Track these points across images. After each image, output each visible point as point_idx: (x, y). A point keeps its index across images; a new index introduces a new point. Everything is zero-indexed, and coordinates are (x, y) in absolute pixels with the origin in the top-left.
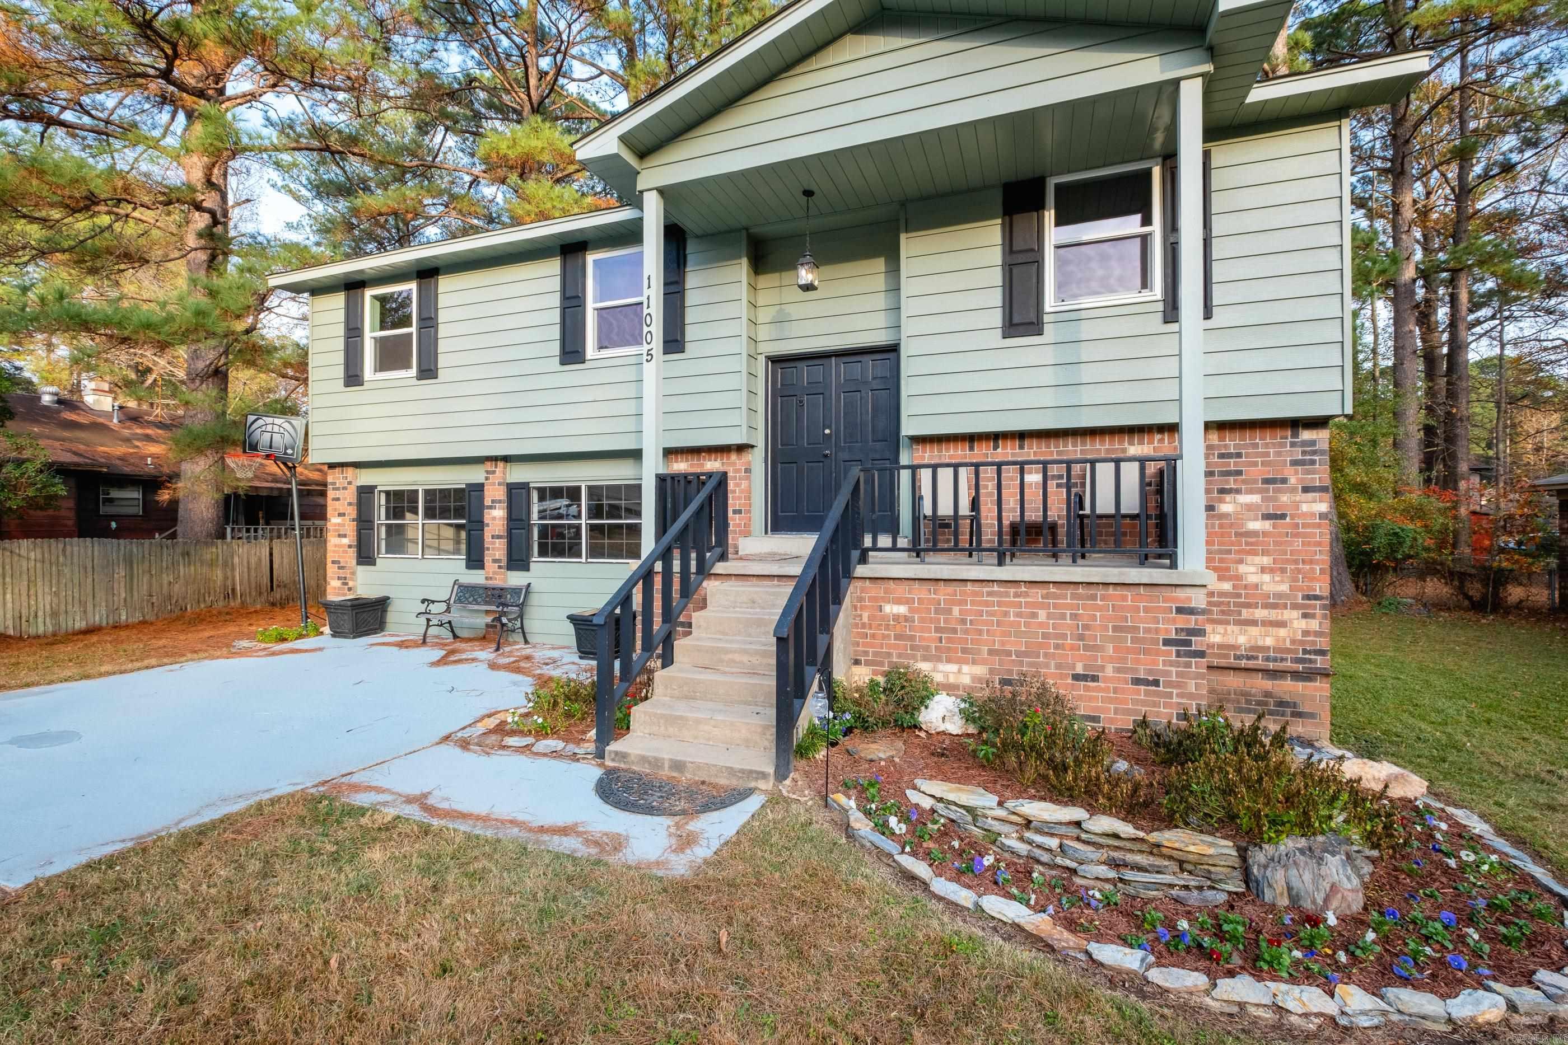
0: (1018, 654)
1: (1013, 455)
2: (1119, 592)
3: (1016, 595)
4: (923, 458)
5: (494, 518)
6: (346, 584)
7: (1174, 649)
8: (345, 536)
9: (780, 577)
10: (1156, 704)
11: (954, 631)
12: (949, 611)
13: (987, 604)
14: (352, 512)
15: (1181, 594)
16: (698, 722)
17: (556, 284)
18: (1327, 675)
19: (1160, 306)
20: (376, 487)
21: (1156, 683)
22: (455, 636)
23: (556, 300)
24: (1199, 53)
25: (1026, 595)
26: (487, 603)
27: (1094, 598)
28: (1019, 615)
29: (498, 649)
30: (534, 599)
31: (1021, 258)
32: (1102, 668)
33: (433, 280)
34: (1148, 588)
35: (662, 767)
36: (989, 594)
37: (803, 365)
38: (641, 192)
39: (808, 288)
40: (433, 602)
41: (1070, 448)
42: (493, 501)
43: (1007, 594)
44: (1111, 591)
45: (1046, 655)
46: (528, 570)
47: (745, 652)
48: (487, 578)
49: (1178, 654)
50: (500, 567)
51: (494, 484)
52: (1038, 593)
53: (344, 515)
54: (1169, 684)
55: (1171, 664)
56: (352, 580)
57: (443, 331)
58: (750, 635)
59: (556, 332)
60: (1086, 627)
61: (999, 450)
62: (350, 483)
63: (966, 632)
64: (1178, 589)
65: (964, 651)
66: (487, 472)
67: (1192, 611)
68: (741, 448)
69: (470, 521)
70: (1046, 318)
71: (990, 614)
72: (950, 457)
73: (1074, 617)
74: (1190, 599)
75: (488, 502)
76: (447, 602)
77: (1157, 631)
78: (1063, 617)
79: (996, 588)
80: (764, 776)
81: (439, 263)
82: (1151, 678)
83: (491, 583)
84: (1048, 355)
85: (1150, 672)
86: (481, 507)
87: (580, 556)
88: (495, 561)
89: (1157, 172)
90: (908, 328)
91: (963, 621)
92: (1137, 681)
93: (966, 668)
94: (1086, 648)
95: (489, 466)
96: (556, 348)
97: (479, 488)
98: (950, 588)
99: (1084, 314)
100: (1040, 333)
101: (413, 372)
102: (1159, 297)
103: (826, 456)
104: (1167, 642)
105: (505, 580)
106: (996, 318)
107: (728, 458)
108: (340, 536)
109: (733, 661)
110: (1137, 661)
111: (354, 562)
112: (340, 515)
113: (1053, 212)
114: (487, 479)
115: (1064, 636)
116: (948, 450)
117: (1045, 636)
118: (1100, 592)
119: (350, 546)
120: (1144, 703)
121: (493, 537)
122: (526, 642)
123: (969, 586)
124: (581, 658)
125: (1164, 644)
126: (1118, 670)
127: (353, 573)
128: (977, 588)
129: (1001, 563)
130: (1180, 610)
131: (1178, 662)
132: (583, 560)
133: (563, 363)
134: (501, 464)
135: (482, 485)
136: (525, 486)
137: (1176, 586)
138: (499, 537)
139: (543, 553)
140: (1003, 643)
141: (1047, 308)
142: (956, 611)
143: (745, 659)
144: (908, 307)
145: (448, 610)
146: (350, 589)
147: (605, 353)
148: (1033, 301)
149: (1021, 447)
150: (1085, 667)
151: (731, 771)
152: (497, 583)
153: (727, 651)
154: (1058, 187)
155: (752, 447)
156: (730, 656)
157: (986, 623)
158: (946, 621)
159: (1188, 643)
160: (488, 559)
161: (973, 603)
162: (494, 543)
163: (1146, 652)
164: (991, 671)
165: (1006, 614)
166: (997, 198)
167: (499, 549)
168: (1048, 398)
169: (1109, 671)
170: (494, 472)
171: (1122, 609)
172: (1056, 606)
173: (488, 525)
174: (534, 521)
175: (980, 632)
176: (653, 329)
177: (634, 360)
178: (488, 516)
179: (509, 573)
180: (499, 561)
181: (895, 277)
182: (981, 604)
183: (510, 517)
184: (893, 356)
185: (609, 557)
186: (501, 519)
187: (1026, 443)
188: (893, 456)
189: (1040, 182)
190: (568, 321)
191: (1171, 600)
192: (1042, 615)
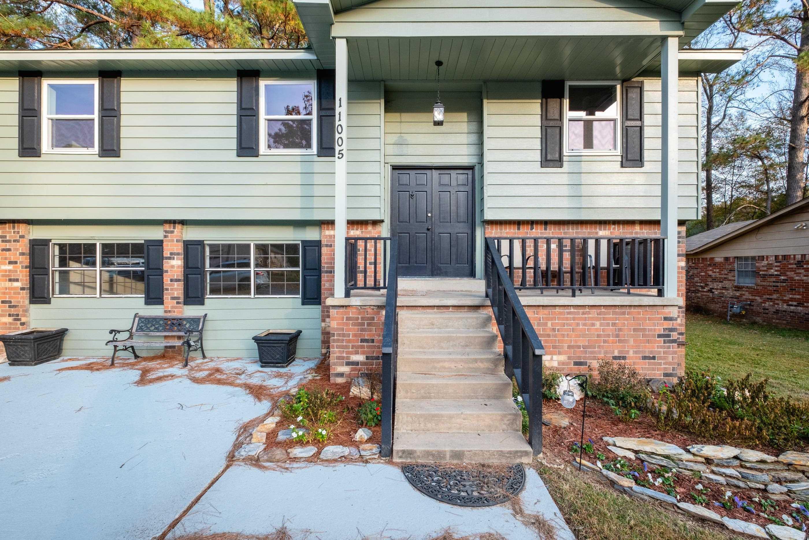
0: (584, 347)
1: (541, 233)
2: (637, 310)
3: (583, 313)
4: (491, 233)
5: (173, 267)
6: (19, 320)
7: (662, 339)
8: (17, 280)
9: (439, 307)
10: (653, 369)
11: (549, 336)
12: (546, 324)
13: (567, 319)
14: (26, 260)
15: (666, 310)
16: (451, 417)
17: (234, 97)
18: (684, 345)
19: (619, 159)
20: (50, 240)
21: (654, 358)
22: (136, 357)
23: (233, 109)
24: (678, 24)
25: (589, 313)
26: (165, 330)
27: (624, 313)
28: (585, 325)
29: (186, 365)
30: (209, 325)
31: (551, 123)
32: (628, 352)
33: (116, 80)
34: (651, 308)
35: (444, 458)
36: (569, 313)
37: (412, 172)
38: (334, 38)
39: (439, 123)
40: (119, 332)
41: (571, 231)
42: (171, 254)
43: (578, 313)
44: (632, 310)
45: (599, 347)
46: (203, 304)
48: (166, 312)
49: (665, 342)
50: (178, 303)
51: (173, 241)
52: (594, 311)
53: (16, 263)
54: (660, 358)
55: (661, 347)
56: (24, 316)
57: (124, 121)
58: (442, 348)
59: (233, 132)
60: (620, 330)
61: (534, 230)
62: (22, 237)
63: (555, 336)
64: (665, 308)
65: (554, 347)
66: (166, 232)
67: (671, 319)
68: (375, 223)
69: (148, 268)
70: (565, 159)
71: (568, 325)
72: (507, 233)
73: (614, 324)
74: (670, 312)
75: (166, 254)
76: (130, 331)
77: (655, 330)
78: (608, 324)
79: (572, 310)
80: (526, 453)
81: (122, 67)
82: (651, 356)
83: (168, 315)
84: (565, 179)
85: (651, 352)
86: (161, 258)
87: (249, 293)
88: (173, 298)
89: (619, 87)
90: (488, 156)
91: (554, 330)
92: (645, 358)
93: (555, 357)
94: (620, 341)
95: (167, 227)
96: (233, 144)
97: (159, 243)
98: (546, 311)
99: (583, 158)
100: (561, 167)
101: (96, 149)
102: (619, 154)
103: (428, 230)
104: (660, 336)
105: (181, 312)
106: (537, 156)
107: (366, 229)
108: (10, 280)
109: (445, 368)
110: (645, 347)
111: (27, 301)
112: (10, 263)
113: (568, 100)
114: (165, 237)
115: (608, 336)
116: (506, 229)
117: (599, 336)
118: (627, 310)
119: (22, 289)
120: (648, 369)
121: (171, 280)
122: (204, 357)
123: (558, 310)
124: (262, 367)
125: (658, 337)
126: (635, 352)
127: (26, 311)
128: (561, 310)
129: (574, 295)
130: (666, 319)
131: (664, 346)
132: (252, 296)
133: (238, 156)
134: (178, 227)
135: (161, 242)
136: (200, 243)
137: (664, 306)
138: (177, 280)
139: (214, 291)
140: (576, 341)
141: (565, 154)
142: (549, 324)
143: (453, 365)
144: (488, 144)
145: (131, 337)
146: (23, 324)
147: (274, 151)
148: (557, 149)
149: (546, 229)
150: (619, 352)
151: (501, 454)
152: (176, 314)
153: (439, 361)
154: (570, 86)
155: (382, 221)
156: (441, 364)
157: (566, 330)
158: (544, 330)
159: (669, 336)
160: (167, 297)
161: (559, 319)
162: (173, 285)
163: (648, 342)
164: (569, 358)
165: (578, 324)
166: (539, 87)
167: (176, 289)
168: (565, 203)
169: (631, 354)
170: (172, 232)
171: (638, 319)
172: (604, 319)
173: (167, 271)
174: (208, 268)
175: (563, 335)
176: (344, 135)
177: (299, 159)
178: (167, 265)
179: (186, 307)
180: (178, 298)
181: (474, 126)
182: (563, 319)
183: (186, 266)
184: (470, 172)
185: (272, 294)
186: (178, 267)
187: (548, 227)
188: (469, 232)
189: (561, 83)
190: (244, 126)
191: (662, 313)
192: (598, 323)
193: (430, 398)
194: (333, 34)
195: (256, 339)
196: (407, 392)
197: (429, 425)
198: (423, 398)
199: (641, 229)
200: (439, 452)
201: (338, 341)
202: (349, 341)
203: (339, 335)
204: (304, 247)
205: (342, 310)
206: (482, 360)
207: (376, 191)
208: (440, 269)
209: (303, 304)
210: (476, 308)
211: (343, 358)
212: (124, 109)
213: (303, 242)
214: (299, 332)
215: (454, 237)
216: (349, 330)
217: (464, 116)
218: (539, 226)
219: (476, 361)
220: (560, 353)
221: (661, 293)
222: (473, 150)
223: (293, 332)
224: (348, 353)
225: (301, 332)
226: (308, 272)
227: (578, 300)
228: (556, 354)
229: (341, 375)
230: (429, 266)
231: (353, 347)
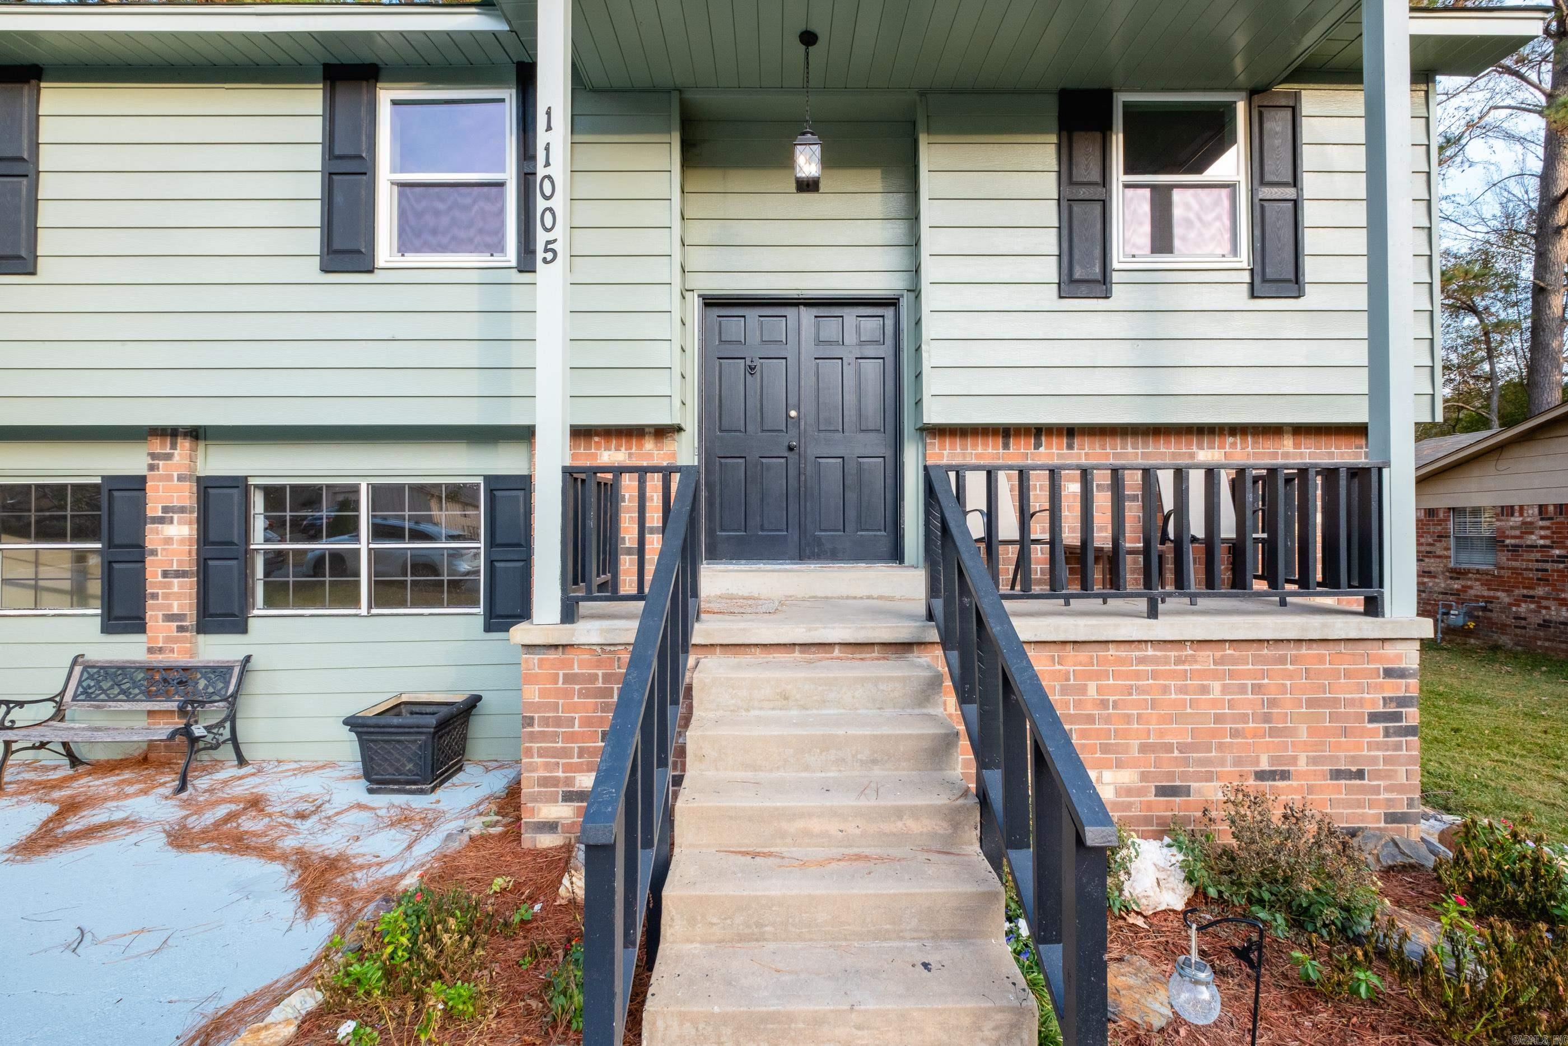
0: (1183, 748)
1: (1060, 456)
2: (1315, 651)
3: (1179, 661)
4: (942, 456)
5: (168, 540)
7: (1381, 725)
9: (805, 646)
10: (1360, 804)
11: (1090, 719)
12: (1083, 690)
13: (1137, 676)
15: (1390, 650)
17: (314, 130)
19: (1246, 277)
21: (1360, 774)
22: (75, 761)
23: (314, 158)
25: (1194, 660)
26: (150, 696)
27: (1282, 660)
28: (1183, 690)
29: (182, 788)
30: (257, 683)
31: (1083, 193)
32: (1294, 760)
33: (26, 88)
34: (1350, 645)
36: (1141, 661)
37: (752, 314)
39: (808, 186)
40: (21, 704)
41: (1130, 450)
42: (165, 510)
43: (1166, 661)
44: (1304, 650)
45: (1221, 747)
46: (244, 631)
47: (833, 813)
48: (151, 650)
49: (1387, 733)
50: (181, 629)
51: (169, 478)
52: (1206, 655)
54: (1377, 775)
55: (1378, 746)
57: (47, 186)
58: (807, 768)
59: (313, 214)
60: (1273, 703)
61: (1042, 449)
63: (1108, 720)
64: (1387, 645)
65: (1105, 749)
66: (153, 456)
67: (1399, 674)
68: (662, 432)
69: (110, 544)
70: (1116, 277)
71: (1140, 690)
72: (978, 456)
73: (1257, 689)
74: (1399, 657)
75: (154, 509)
76: (58, 700)
77: (1362, 702)
78: (1243, 689)
79: (1150, 652)
81: (39, 55)
82: (1354, 769)
83: (160, 659)
85: (1354, 759)
86: (140, 519)
87: (356, 603)
88: (169, 618)
89: (1241, 107)
90: (930, 270)
91: (1104, 704)
92: (1337, 775)
93: (1108, 775)
94: (1273, 732)
95: (157, 446)
96: (313, 242)
97: (137, 484)
98: (1083, 654)
99: (1159, 277)
100: (1107, 295)
102: (1245, 265)
103: (791, 449)
104: (1374, 718)
105: (192, 654)
106: (1049, 270)
107: (640, 447)
109: (807, 833)
110: (1337, 746)
113: (1121, 136)
114: (152, 468)
115: (1243, 718)
116: (975, 446)
117: (1218, 719)
118: (1291, 652)
120: (1348, 804)
121: (165, 574)
122: (242, 761)
123: (1112, 651)
124: (371, 791)
125: (1370, 721)
126: (1313, 761)
128: (1122, 652)
129: (1153, 613)
130: (1389, 673)
131: (1386, 743)
132: (364, 610)
133: (325, 270)
134: (184, 445)
135: (143, 479)
136: (239, 484)
137: (1384, 640)
138: (179, 574)
139: (275, 596)
140: (1161, 733)
141: (1116, 265)
142: (1092, 688)
143: (833, 827)
144: (930, 243)
145: (59, 715)
147: (413, 259)
148: (1098, 252)
149: (1070, 447)
150: (1272, 760)
152: (177, 657)
153: (794, 815)
154: (1126, 105)
155: (679, 429)
156: (800, 824)
157: (1135, 704)
158: (1078, 704)
159: (1397, 717)
160: (153, 615)
161: (1116, 675)
162: (169, 586)
163: (1346, 732)
164: (1144, 777)
165: (1165, 689)
166: (1051, 106)
167: (178, 596)
168: (1117, 383)
169: (1302, 765)
170: (169, 457)
171: (1320, 673)
172: (1232, 674)
173: (154, 552)
174: (259, 543)
175: (1128, 718)
176: (558, 203)
177: (474, 276)
178: (154, 536)
179: (202, 638)
180: (180, 617)
181: (897, 202)
182: (1127, 676)
183: (204, 538)
184: (889, 312)
185: (414, 605)
186: (182, 541)
187: (1076, 441)
188: (889, 453)
189: (1104, 97)
190: (339, 198)
191: (1380, 659)
192: (1216, 686)
193: (760, 938)
195: (353, 723)
196: (692, 922)
198: (741, 938)
199: (1297, 446)
201: (543, 736)
202: (571, 737)
203: (545, 721)
204: (491, 493)
205: (552, 656)
206: (915, 812)
207: (664, 354)
208: (819, 541)
209: (488, 628)
210: (905, 647)
211: (554, 782)
212: (47, 159)
213: (487, 478)
214: (474, 702)
215: (851, 467)
216: (574, 707)
217: (873, 179)
218: (1055, 440)
219: (899, 813)
220: (1119, 765)
221: (1373, 607)
222: (895, 258)
223: (459, 698)
224: (569, 768)
225: (479, 698)
226: (498, 553)
227: (1164, 628)
228: (1110, 767)
229: (551, 827)
230: (794, 535)
231: (581, 752)
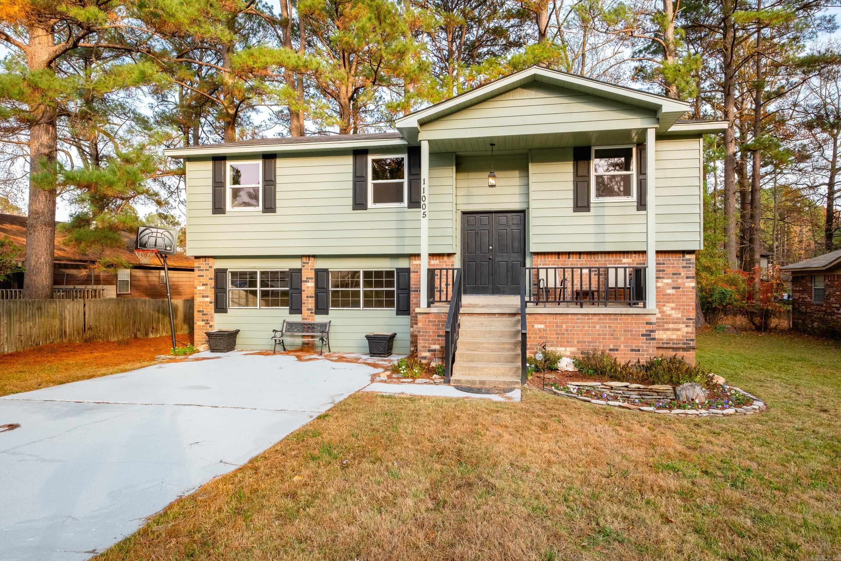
0: (589, 342)
1: (576, 261)
2: (626, 317)
3: (588, 319)
4: (537, 261)
5: (308, 287)
6: (208, 323)
7: (645, 337)
8: (207, 297)
10: (639, 358)
11: (564, 334)
12: (562, 326)
13: (576, 323)
14: (212, 283)
15: (647, 317)
16: (482, 368)
17: (350, 169)
18: (694, 349)
19: (636, 204)
20: (227, 269)
21: (639, 350)
22: (285, 349)
23: (350, 177)
24: (654, 120)
25: (592, 319)
26: (305, 332)
27: (617, 319)
28: (589, 327)
29: (321, 354)
30: (332, 329)
31: (581, 179)
32: (620, 346)
33: (273, 160)
34: (636, 316)
35: (475, 384)
36: (578, 319)
37: (478, 216)
38: (420, 141)
39: (492, 186)
40: (277, 331)
42: (307, 278)
43: (585, 319)
44: (623, 317)
45: (599, 342)
46: (327, 314)
47: (490, 343)
48: (303, 319)
49: (646, 340)
50: (311, 313)
51: (308, 269)
52: (596, 318)
53: (207, 285)
54: (643, 351)
55: (644, 343)
56: (212, 321)
57: (278, 188)
58: (485, 336)
59: (350, 193)
60: (614, 331)
61: (570, 259)
62: (211, 267)
63: (568, 334)
65: (568, 342)
66: (304, 263)
67: (651, 324)
68: (449, 255)
69: (291, 288)
70: (591, 205)
71: (577, 327)
73: (610, 327)
74: (650, 319)
75: (304, 278)
76: (282, 331)
77: (639, 331)
78: (605, 327)
79: (580, 317)
80: (518, 383)
81: (278, 152)
82: (637, 349)
83: (305, 321)
84: (592, 221)
85: (637, 346)
86: (300, 281)
87: (359, 306)
88: (308, 310)
89: (634, 150)
90: (532, 205)
91: (567, 330)
92: (632, 350)
93: (568, 349)
94: (614, 339)
95: (304, 260)
96: (350, 201)
97: (299, 271)
98: (562, 317)
99: (606, 205)
100: (589, 211)
101: (260, 207)
102: (635, 200)
103: (490, 259)
104: (643, 335)
105: (313, 319)
106: (571, 204)
107: (443, 259)
108: (203, 297)
109: (484, 347)
110: (632, 343)
111: (213, 311)
112: (203, 285)
114: (303, 266)
115: (606, 335)
116: (548, 258)
117: (599, 335)
119: (211, 302)
120: (635, 358)
121: (307, 297)
122: (330, 351)
123: (570, 316)
124: (371, 356)
126: (625, 346)
127: (212, 318)
128: (573, 317)
129: (582, 307)
130: (647, 323)
131: (646, 343)
132: (362, 308)
133: (353, 209)
134: (312, 259)
135: (301, 270)
136: (326, 271)
137: (646, 314)
138: (311, 297)
139: (335, 304)
140: (583, 338)
141: (592, 201)
142: (564, 326)
143: (490, 346)
144: (532, 196)
145: (282, 335)
146: (211, 326)
147: (378, 205)
148: (586, 197)
149: (580, 258)
150: (614, 346)
151: (505, 382)
152: (310, 321)
153: (481, 343)
154: (596, 151)
155: (455, 254)
156: (483, 345)
157: (576, 330)
158: (560, 330)
159: (650, 335)
160: (304, 309)
161: (571, 323)
162: (308, 300)
163: (635, 339)
164: (578, 349)
165: (584, 327)
166: (571, 152)
167: (311, 303)
168: (592, 238)
169: (622, 347)
170: (308, 263)
171: (627, 323)
172: (603, 323)
173: (304, 291)
174: (331, 289)
175: (574, 334)
176: (426, 202)
177: (394, 210)
178: (304, 286)
179: (316, 316)
180: (311, 309)
181: (524, 182)
182: (574, 323)
183: (317, 287)
184: (522, 214)
185: (375, 307)
186: (312, 287)
187: (582, 256)
188: (522, 260)
189: (589, 148)
190: (358, 189)
191: (644, 320)
192: (598, 327)
194: (419, 139)
195: (368, 337)
196: (460, 357)
197: (471, 372)
200: (473, 381)
201: (423, 336)
202: (430, 336)
203: (423, 332)
204: (398, 273)
205: (425, 316)
206: (507, 343)
207: (450, 232)
208: (499, 288)
209: (397, 314)
210: (514, 315)
211: (426, 347)
212: (278, 181)
213: (397, 269)
214: (394, 335)
215: (510, 265)
216: (430, 329)
217: (516, 173)
218: (575, 256)
219: (504, 343)
220: (572, 346)
221: (645, 306)
222: (523, 199)
223: (390, 334)
224: (429, 344)
225: (396, 334)
226: (400, 292)
227: (584, 310)
228: (568, 347)
229: (425, 358)
230: (491, 286)
231: (432, 340)
